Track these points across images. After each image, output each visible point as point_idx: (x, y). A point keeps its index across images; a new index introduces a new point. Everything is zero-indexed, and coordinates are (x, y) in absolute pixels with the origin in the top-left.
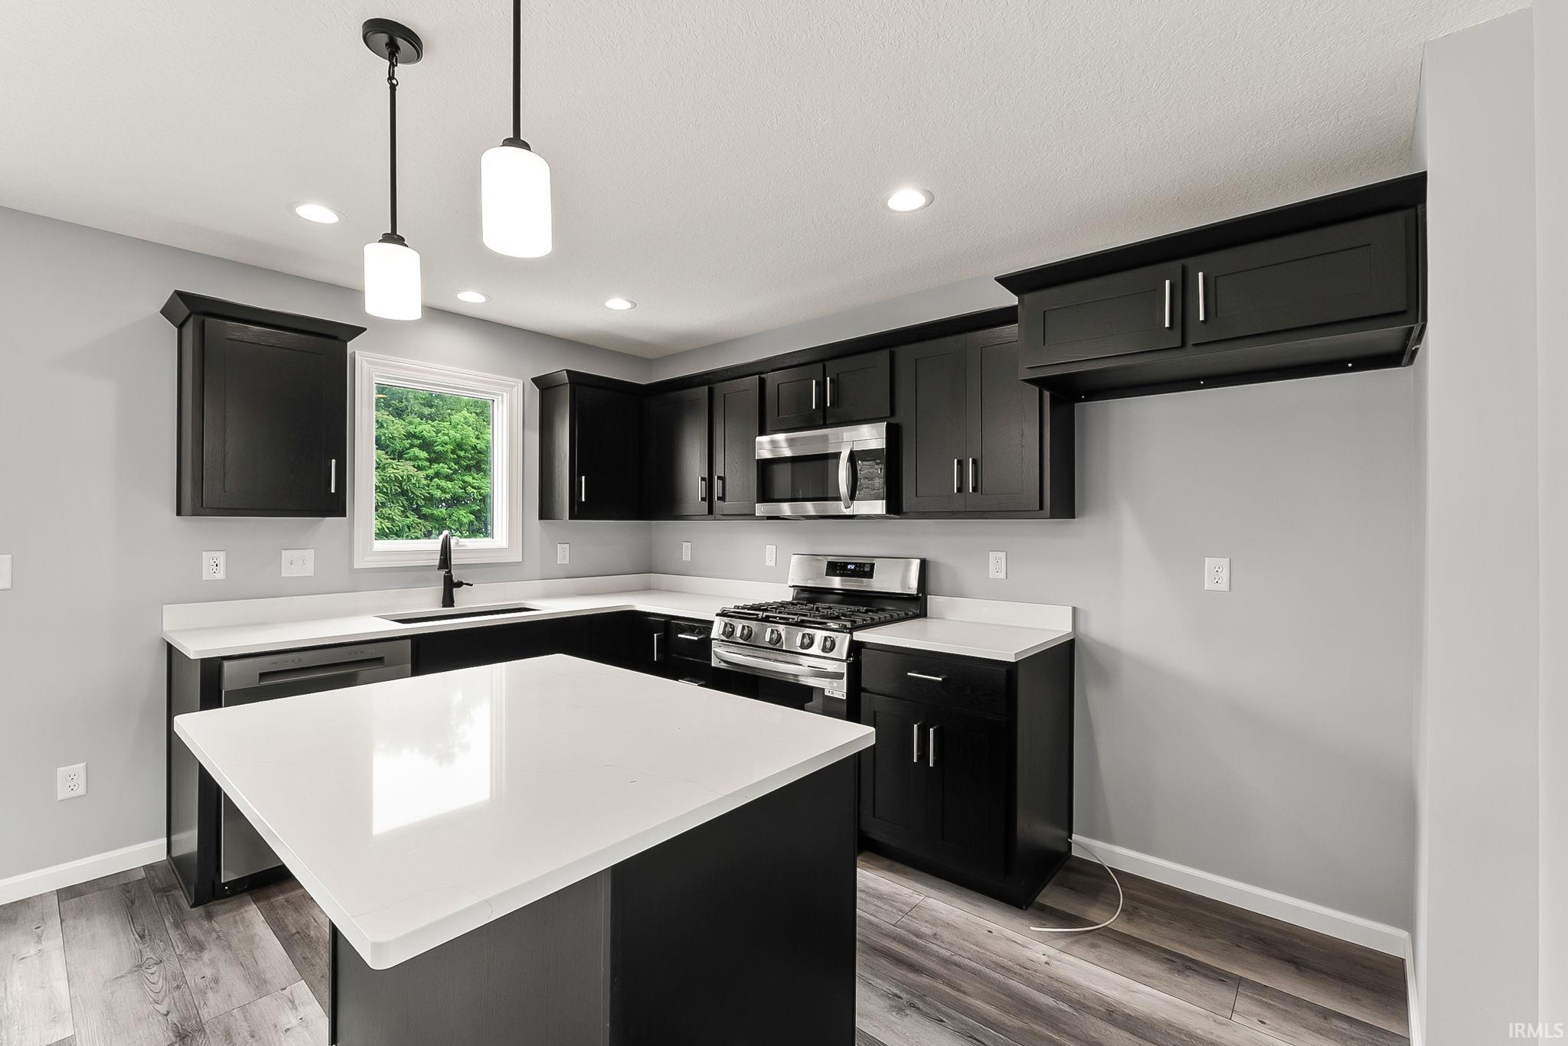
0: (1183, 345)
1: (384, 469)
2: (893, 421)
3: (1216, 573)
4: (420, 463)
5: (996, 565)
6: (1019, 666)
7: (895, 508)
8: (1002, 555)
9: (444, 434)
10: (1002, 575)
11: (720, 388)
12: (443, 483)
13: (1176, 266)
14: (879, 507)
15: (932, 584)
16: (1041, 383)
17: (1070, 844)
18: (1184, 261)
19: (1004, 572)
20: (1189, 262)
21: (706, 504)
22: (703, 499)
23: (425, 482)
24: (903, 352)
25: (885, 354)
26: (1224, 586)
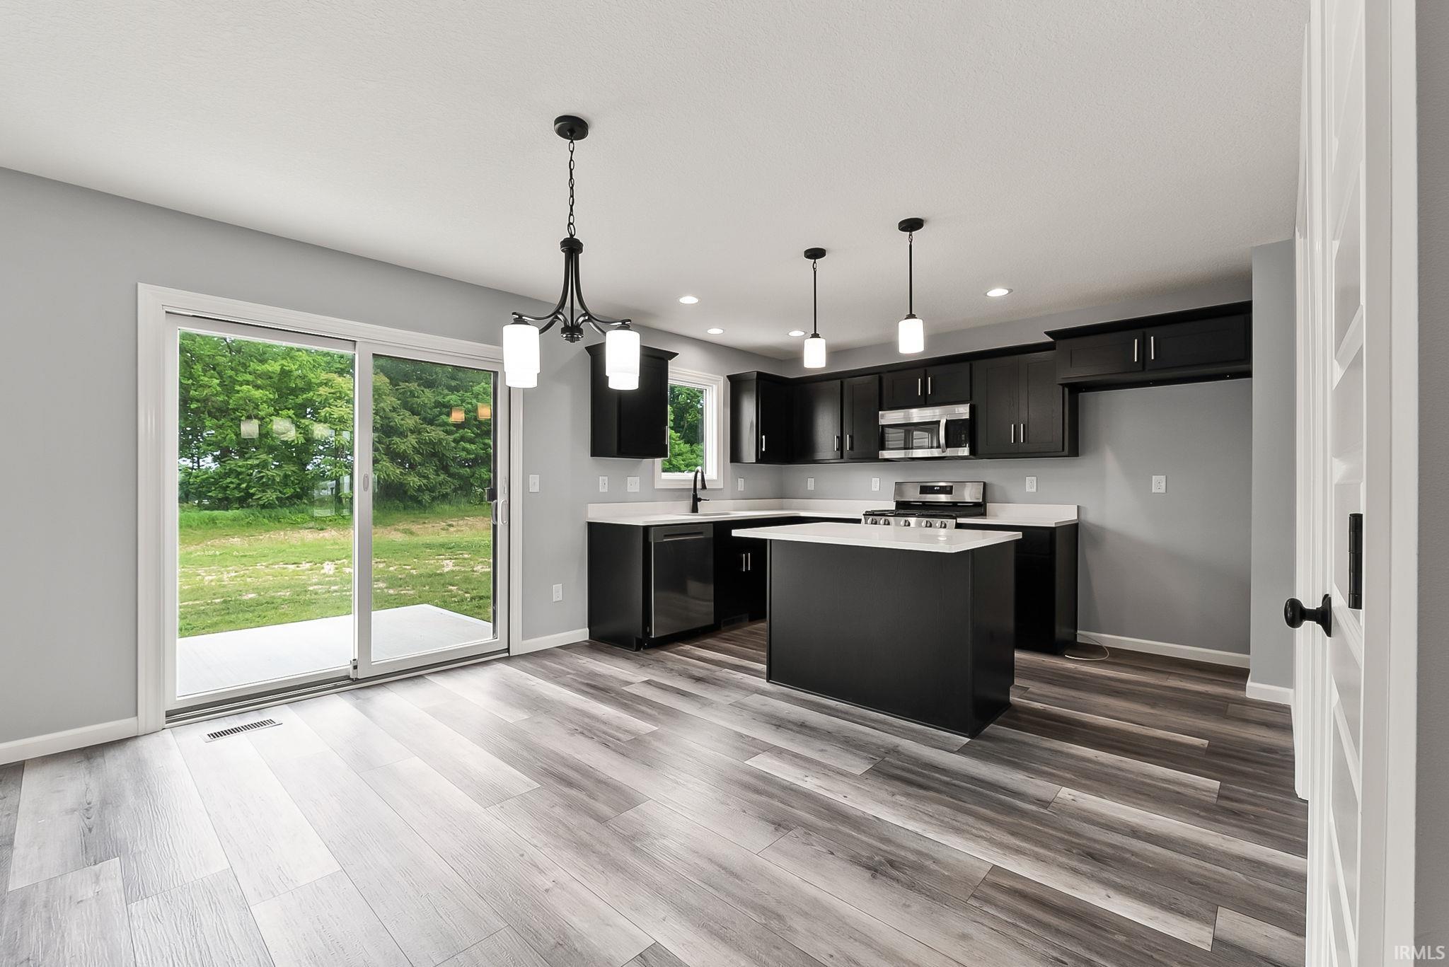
0: (1144, 369)
1: (420, 433)
2: (973, 403)
3: (1158, 484)
4: (448, 428)
5: (1031, 485)
6: (1057, 530)
7: (973, 452)
8: (1034, 478)
9: (468, 403)
10: (1034, 490)
11: (847, 381)
12: (468, 446)
13: (1140, 332)
14: (965, 451)
15: (988, 498)
16: (1064, 385)
17: (1076, 635)
18: (1144, 330)
19: (1035, 487)
20: (1147, 330)
21: (839, 452)
22: (837, 449)
23: (453, 445)
24: (978, 364)
25: (966, 366)
26: (1163, 490)
